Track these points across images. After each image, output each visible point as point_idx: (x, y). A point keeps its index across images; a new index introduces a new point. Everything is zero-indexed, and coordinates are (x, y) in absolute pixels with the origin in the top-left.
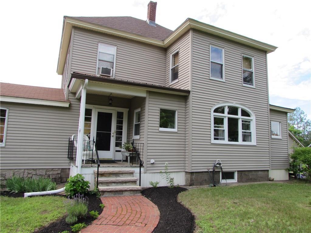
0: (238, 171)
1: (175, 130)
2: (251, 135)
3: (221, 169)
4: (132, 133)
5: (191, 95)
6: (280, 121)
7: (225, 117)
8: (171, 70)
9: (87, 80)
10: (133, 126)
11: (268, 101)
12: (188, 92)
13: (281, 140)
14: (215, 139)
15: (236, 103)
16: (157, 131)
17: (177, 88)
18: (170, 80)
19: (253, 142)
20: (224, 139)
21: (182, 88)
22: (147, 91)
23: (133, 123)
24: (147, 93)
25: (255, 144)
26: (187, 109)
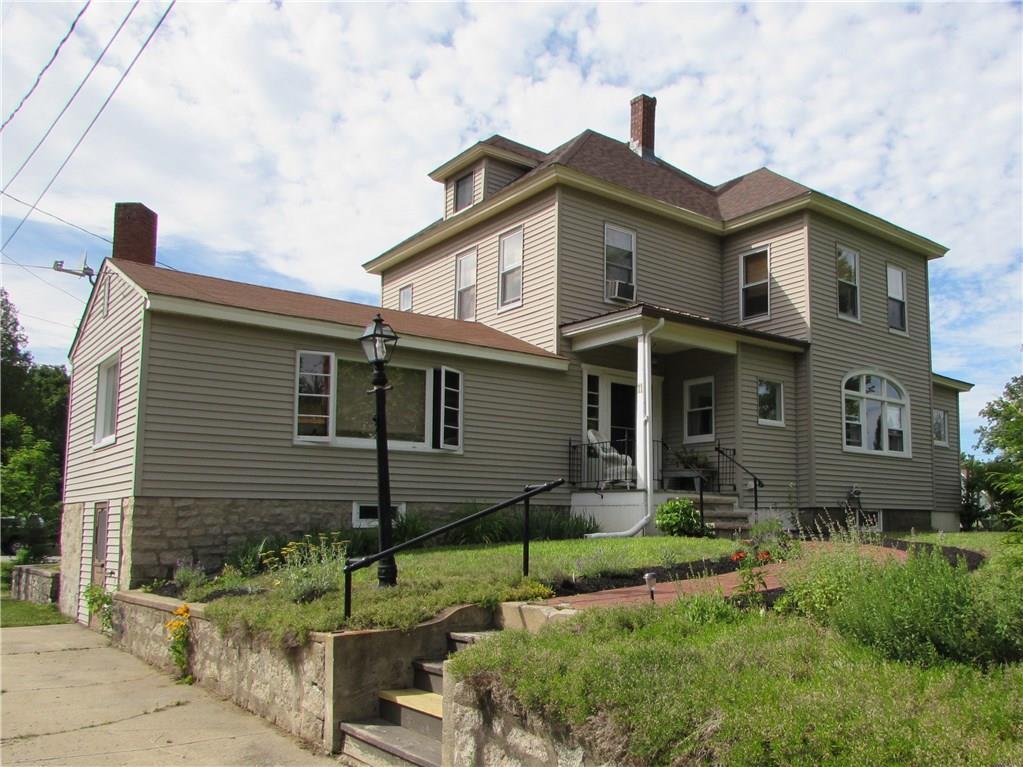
0: (884, 510)
1: (781, 423)
2: (901, 438)
3: (859, 503)
4: (682, 431)
5: (812, 351)
6: (946, 409)
7: (862, 398)
8: (741, 291)
9: (662, 320)
10: (682, 415)
11: (930, 367)
12: (806, 345)
13: (946, 449)
14: (848, 443)
15: (880, 370)
16: (755, 425)
17: (773, 333)
18: (741, 314)
19: (907, 452)
20: (860, 444)
21: (798, 338)
22: (737, 342)
23: (682, 409)
24: (738, 347)
25: (910, 456)
26: (799, 380)
